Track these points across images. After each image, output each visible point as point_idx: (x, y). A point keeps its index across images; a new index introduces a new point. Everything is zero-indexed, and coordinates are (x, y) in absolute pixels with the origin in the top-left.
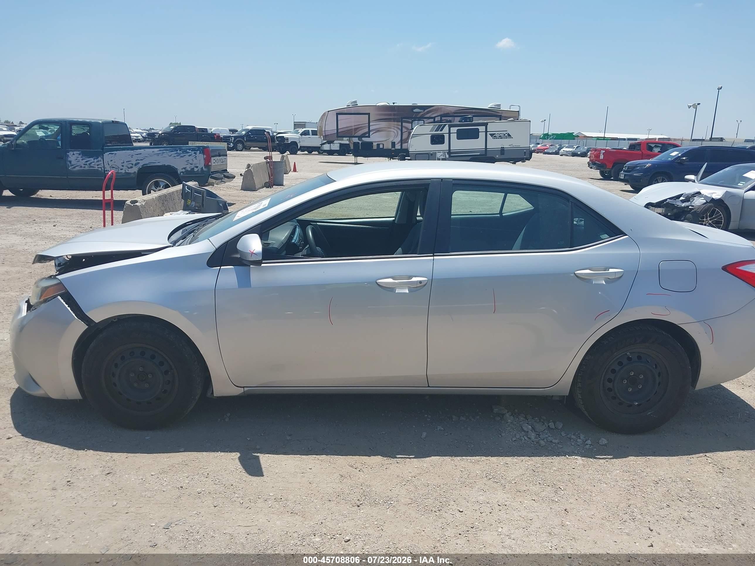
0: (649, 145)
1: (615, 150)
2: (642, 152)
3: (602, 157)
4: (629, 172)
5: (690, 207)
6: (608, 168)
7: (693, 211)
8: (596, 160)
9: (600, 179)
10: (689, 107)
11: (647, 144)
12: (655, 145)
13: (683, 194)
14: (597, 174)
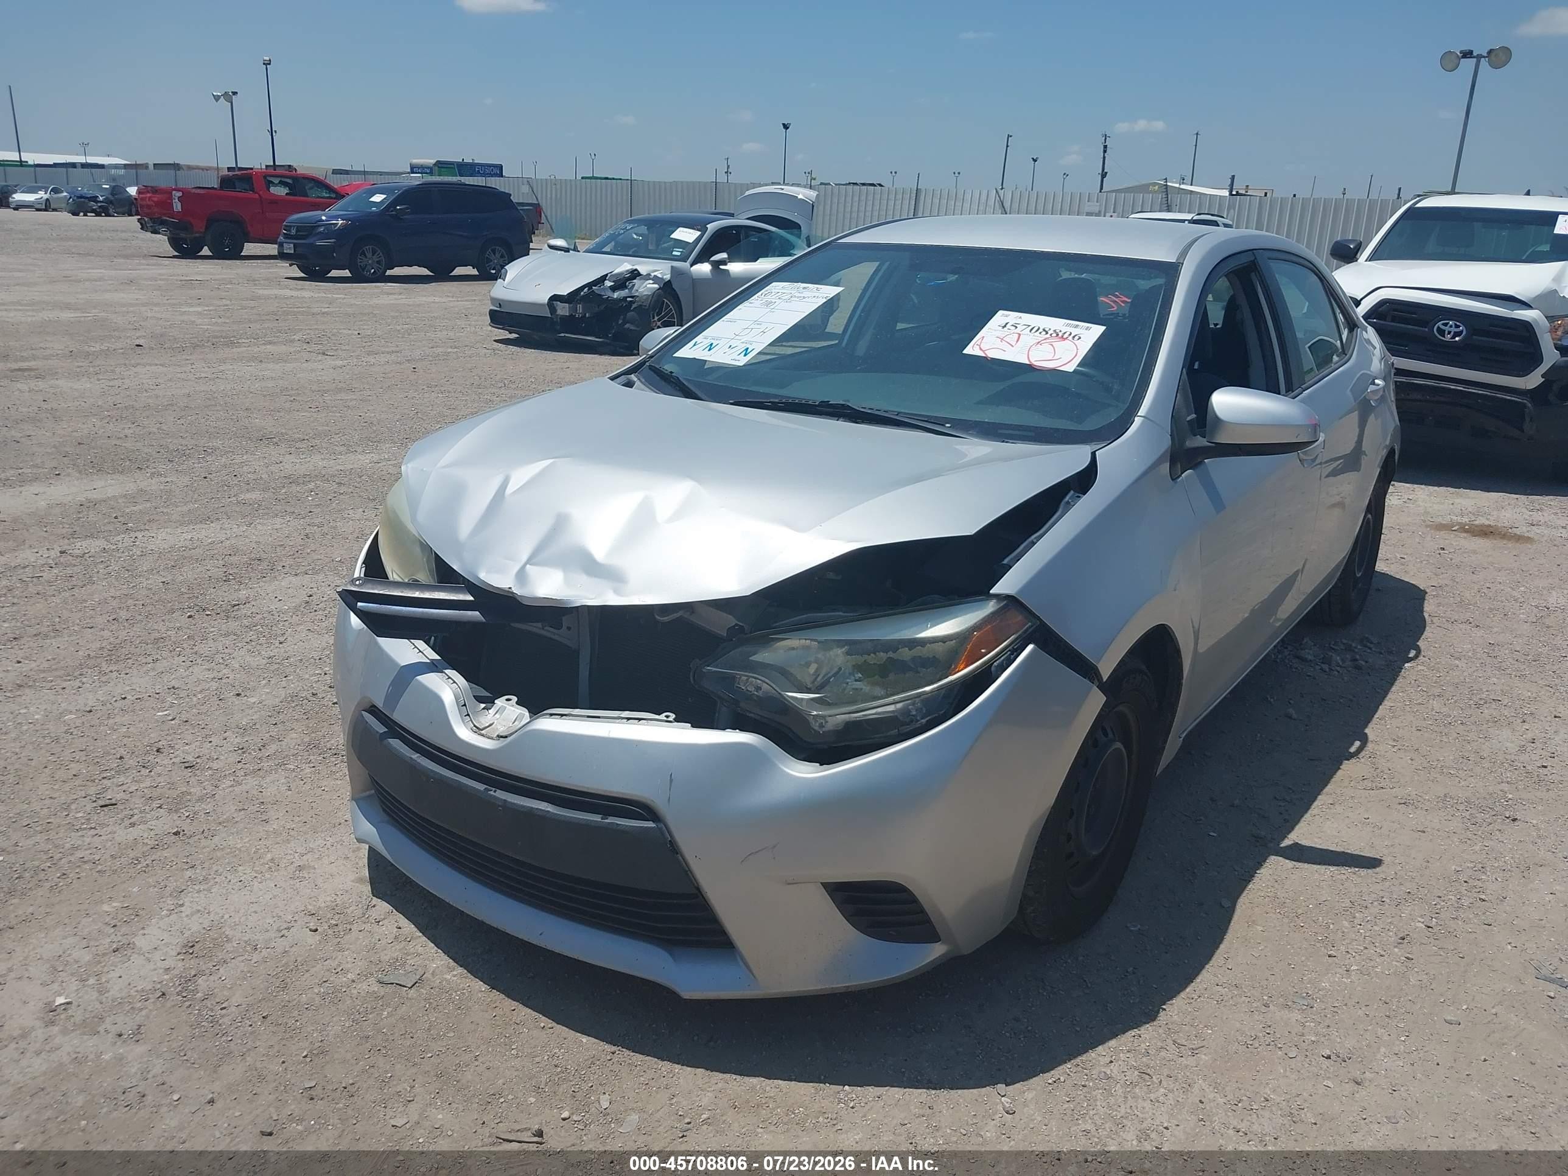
0: (269, 178)
1: (199, 191)
2: (260, 195)
3: (177, 206)
4: (304, 239)
5: (628, 299)
6: (197, 233)
7: (634, 306)
8: (165, 215)
9: (174, 257)
10: (217, 98)
11: (265, 177)
12: (279, 179)
13: (607, 275)
14: (161, 242)
